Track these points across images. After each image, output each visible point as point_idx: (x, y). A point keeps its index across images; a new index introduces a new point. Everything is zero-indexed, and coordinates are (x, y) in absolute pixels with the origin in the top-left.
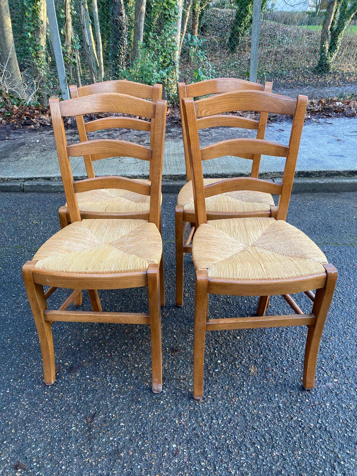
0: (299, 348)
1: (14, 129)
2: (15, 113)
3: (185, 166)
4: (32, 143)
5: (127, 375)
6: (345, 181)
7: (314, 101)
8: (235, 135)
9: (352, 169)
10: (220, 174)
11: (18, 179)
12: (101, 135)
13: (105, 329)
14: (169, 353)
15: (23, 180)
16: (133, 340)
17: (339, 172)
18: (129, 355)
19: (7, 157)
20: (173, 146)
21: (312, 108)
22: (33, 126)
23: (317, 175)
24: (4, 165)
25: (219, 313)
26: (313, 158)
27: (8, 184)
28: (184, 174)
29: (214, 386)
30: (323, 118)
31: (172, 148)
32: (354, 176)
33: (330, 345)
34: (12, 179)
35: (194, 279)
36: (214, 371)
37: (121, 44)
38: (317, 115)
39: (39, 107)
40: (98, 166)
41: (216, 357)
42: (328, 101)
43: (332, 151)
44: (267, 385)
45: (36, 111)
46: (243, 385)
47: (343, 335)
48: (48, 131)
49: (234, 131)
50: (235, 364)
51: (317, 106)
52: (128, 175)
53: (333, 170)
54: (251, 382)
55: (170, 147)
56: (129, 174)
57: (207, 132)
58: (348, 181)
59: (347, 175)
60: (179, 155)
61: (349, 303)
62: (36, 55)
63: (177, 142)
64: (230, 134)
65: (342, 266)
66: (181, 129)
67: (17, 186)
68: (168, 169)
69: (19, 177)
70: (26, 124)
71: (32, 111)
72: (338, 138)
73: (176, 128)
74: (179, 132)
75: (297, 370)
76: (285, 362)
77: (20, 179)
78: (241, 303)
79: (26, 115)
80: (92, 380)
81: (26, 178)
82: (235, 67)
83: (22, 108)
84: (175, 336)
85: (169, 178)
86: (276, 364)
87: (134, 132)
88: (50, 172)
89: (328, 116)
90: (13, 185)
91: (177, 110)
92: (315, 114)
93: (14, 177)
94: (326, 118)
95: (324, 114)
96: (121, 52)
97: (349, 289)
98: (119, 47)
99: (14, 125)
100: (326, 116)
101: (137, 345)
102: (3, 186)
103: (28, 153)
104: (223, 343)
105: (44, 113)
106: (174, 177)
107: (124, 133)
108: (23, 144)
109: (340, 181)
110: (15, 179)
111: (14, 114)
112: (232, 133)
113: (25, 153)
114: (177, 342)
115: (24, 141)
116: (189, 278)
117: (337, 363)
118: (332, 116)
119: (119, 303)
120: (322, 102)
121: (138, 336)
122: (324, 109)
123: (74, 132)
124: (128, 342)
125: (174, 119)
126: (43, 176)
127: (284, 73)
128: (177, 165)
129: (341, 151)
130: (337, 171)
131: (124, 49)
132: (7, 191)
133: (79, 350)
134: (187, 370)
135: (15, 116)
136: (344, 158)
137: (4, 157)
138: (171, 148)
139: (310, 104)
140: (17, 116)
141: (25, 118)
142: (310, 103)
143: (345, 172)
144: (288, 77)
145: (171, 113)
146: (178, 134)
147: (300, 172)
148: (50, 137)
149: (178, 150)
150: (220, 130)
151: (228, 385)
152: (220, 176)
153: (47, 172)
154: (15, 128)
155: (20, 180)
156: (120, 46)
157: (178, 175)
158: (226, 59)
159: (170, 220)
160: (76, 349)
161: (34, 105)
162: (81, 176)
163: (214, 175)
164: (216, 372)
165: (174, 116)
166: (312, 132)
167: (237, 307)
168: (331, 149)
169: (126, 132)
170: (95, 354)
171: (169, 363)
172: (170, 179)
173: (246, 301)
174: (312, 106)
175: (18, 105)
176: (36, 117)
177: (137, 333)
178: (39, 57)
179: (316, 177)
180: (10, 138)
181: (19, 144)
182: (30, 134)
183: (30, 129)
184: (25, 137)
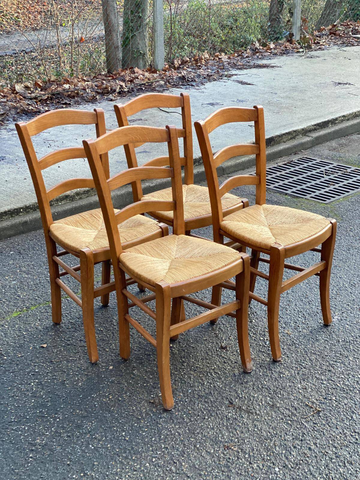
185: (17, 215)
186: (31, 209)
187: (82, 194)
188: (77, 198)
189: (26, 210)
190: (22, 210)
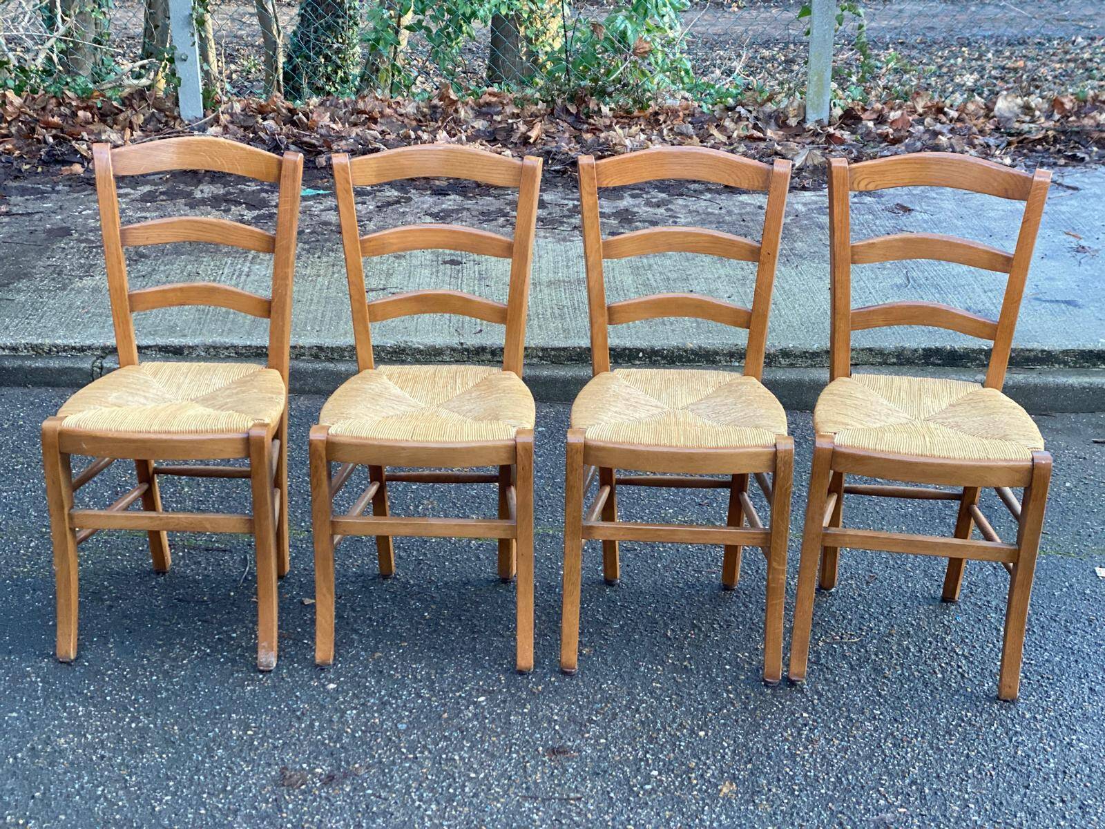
0: (836, 755)
1: (16, 178)
2: (9, 119)
3: (587, 322)
4: (91, 231)
5: (455, 790)
6: (1065, 380)
7: (1034, 101)
8: (751, 224)
9: (1090, 346)
10: (692, 350)
11: (82, 349)
12: (316, 211)
13: (395, 712)
14: (544, 756)
15: (99, 353)
16: (462, 732)
17: (1049, 352)
18: (457, 758)
19: (26, 275)
20: (551, 253)
21: (1025, 127)
22: (77, 168)
23: (980, 360)
24: (26, 301)
25: (660, 688)
26: (980, 307)
27: (54, 364)
28: (584, 346)
29: (639, 810)
30: (1055, 164)
31: (548, 261)
32: (1095, 365)
33: (907, 753)
34: (65, 349)
35: (604, 617)
36: (642, 787)
38: (1036, 152)
39: (89, 98)
40: (323, 316)
41: (647, 764)
42: (1085, 101)
43: (1047, 284)
44: (752, 812)
45: (81, 113)
46: (703, 810)
47: (944, 736)
48: (134, 188)
49: (748, 209)
50: (690, 778)
51: (1043, 120)
52: (417, 346)
53: (1029, 347)
54: (721, 807)
55: (540, 257)
56: (419, 343)
57: (662, 210)
58: (1075, 380)
59: (1075, 363)
60: (568, 283)
61: (979, 678)
63: (564, 240)
64: (734, 217)
65: (988, 602)
66: (576, 196)
67: (80, 369)
68: (537, 331)
69: (88, 343)
70: (55, 160)
71: (67, 111)
72: (1083, 243)
73: (561, 189)
74: (571, 204)
75: (823, 791)
76: (800, 777)
77: (90, 348)
78: (717, 669)
79: (48, 126)
80: (380, 797)
81: (107, 348)
83: (34, 99)
84: (557, 727)
85: (537, 356)
86: (779, 780)
87: (423, 203)
88: (180, 331)
89: (1074, 158)
90: (69, 368)
91: (565, 125)
92: (1031, 151)
93: (72, 342)
94: (1066, 165)
95: (1059, 151)
97: (988, 649)
99: (15, 163)
100: (1067, 157)
101: (472, 742)
102: (37, 369)
103: (91, 266)
104: (667, 741)
105: (109, 120)
106: (553, 353)
107: (389, 204)
108: (65, 232)
109: (1051, 379)
110: (74, 348)
111: (6, 121)
112: (741, 214)
113: (82, 266)
114: (561, 738)
115: (62, 220)
116: (593, 616)
117: (913, 782)
118: (1087, 158)
119: (421, 664)
120: (1062, 104)
121: (474, 726)
122: (1064, 132)
123: (224, 195)
124: (451, 734)
125: (553, 159)
126: (161, 341)
128: (562, 316)
129: (1073, 285)
130: (1043, 351)
132: (48, 384)
133: (342, 747)
134: (583, 785)
135: (13, 130)
136: (1076, 310)
137: (19, 277)
138: (543, 261)
139: (1023, 113)
140: (20, 129)
141: (51, 140)
142: (1021, 107)
143: (1066, 352)
145: (543, 136)
146: (567, 213)
147: (930, 349)
148: (147, 210)
149: (568, 267)
150: (703, 204)
151: (670, 810)
152: (692, 354)
153: (172, 330)
154: (20, 171)
155: (89, 353)
157: (565, 349)
159: (541, 478)
160: (335, 746)
161: (75, 92)
163: (673, 353)
164: (646, 791)
165: (552, 146)
166: (1002, 219)
167: (705, 677)
168: (1047, 279)
169: (398, 202)
170: (380, 755)
171: (543, 773)
172: (541, 358)
173: (730, 665)
174: (1028, 119)
175: (18, 91)
176: (85, 135)
177: (470, 720)
179: (978, 366)
180: (14, 210)
181: (50, 231)
182: (76, 195)
183: (70, 179)
184: (61, 208)
185: (629, 361)
186: (664, 358)
187: (796, 356)
188: (783, 362)
189: (650, 358)
190: (641, 355)
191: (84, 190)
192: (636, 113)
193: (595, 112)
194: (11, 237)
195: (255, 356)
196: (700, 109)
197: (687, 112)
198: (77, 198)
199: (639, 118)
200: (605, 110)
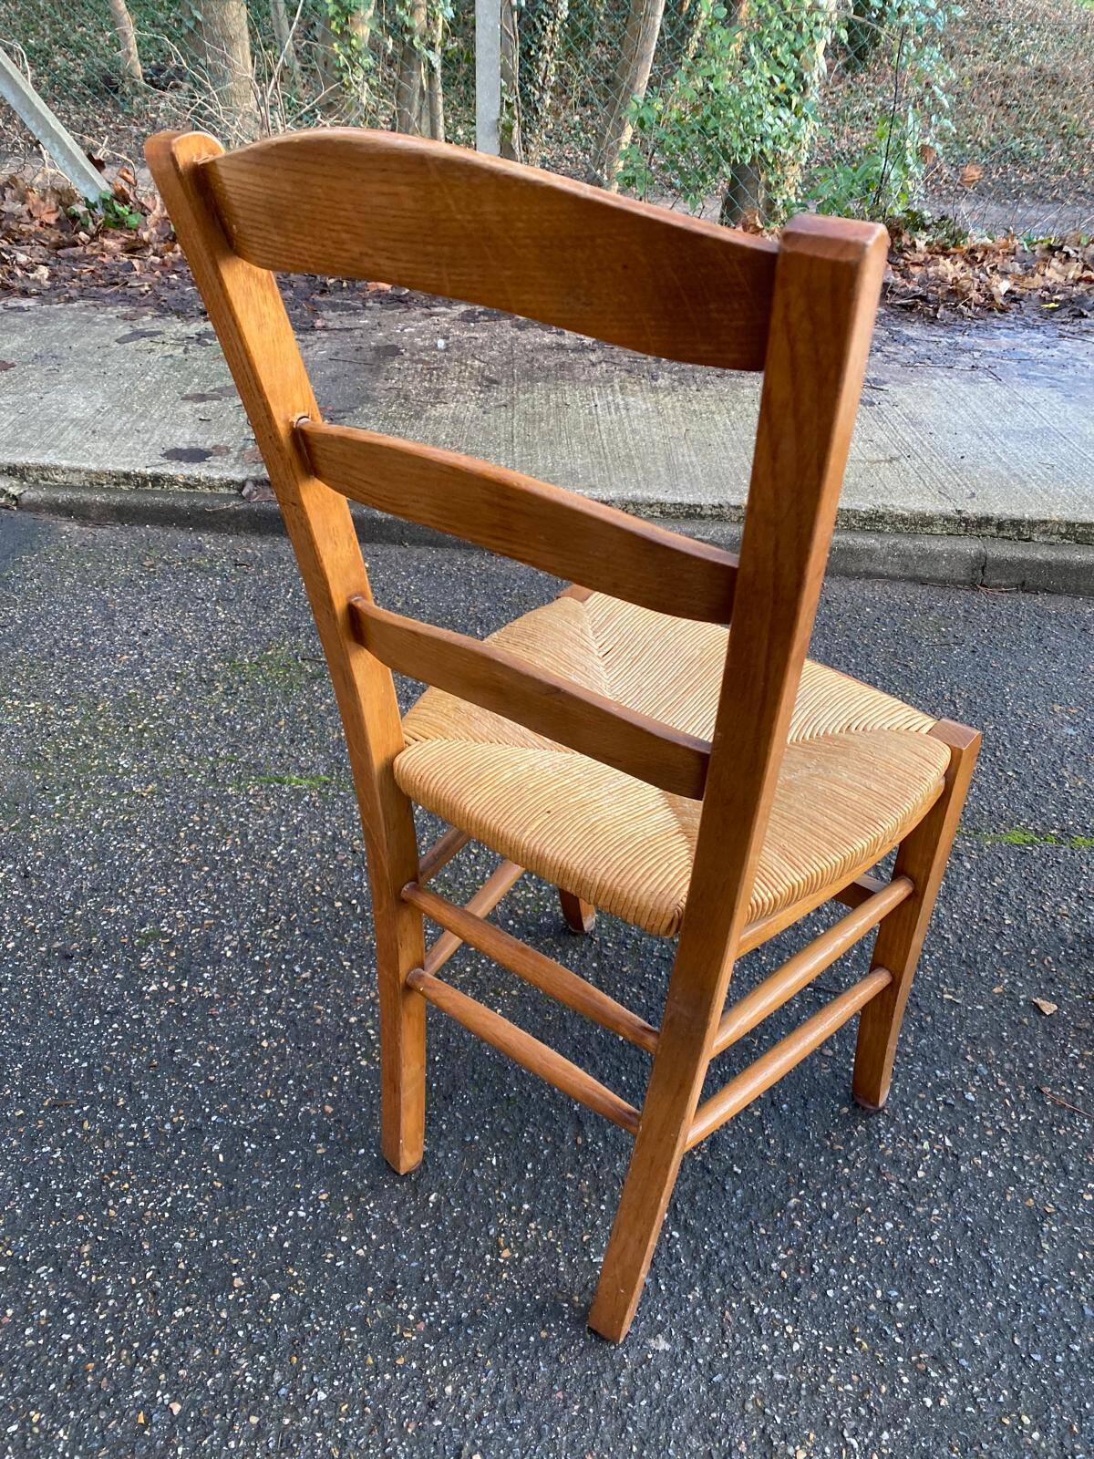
1: (323, 292)
4: (422, 351)
19: (368, 399)
22: (385, 285)
37: (548, 16)
48: (452, 308)
52: (900, 511)
62: (342, 29)
63: (972, 381)
73: (918, 325)
74: (943, 341)
82: (867, 119)
85: (1059, 533)
88: (584, 480)
96: (545, 43)
98: (539, 26)
99: (319, 277)
103: (438, 391)
108: (394, 351)
113: (428, 391)
115: (386, 337)
127: (1033, 148)
131: (553, 32)
144: (1045, 164)
148: (475, 330)
154: (325, 285)
156: (542, 21)
158: (835, 89)
162: (716, 502)
178: (351, 37)
180: (330, 324)
181: (377, 349)
182: (390, 312)
183: (379, 296)
184: (379, 324)
191: (399, 308)
192: (952, 250)
193: (908, 247)
194: (337, 354)
195: (686, 517)
196: (1021, 248)
197: (1006, 250)
198: (394, 315)
199: (955, 254)
200: (921, 245)
